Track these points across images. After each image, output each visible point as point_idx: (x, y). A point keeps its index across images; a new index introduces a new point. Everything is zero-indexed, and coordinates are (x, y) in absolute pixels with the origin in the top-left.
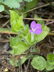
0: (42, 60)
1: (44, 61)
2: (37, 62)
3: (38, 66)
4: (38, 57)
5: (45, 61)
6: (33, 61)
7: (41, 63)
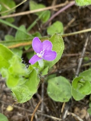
0: (63, 83)
1: (67, 84)
2: (57, 87)
3: (61, 94)
4: (57, 79)
5: (70, 84)
6: (49, 87)
7: (63, 88)
